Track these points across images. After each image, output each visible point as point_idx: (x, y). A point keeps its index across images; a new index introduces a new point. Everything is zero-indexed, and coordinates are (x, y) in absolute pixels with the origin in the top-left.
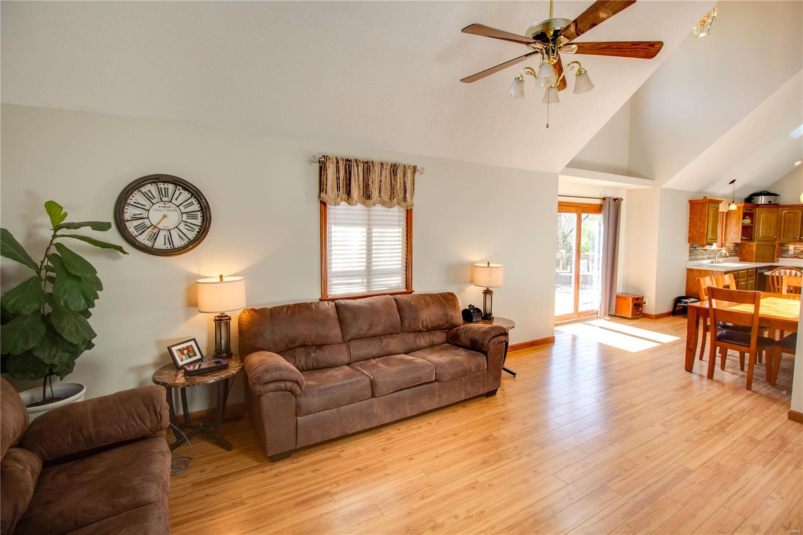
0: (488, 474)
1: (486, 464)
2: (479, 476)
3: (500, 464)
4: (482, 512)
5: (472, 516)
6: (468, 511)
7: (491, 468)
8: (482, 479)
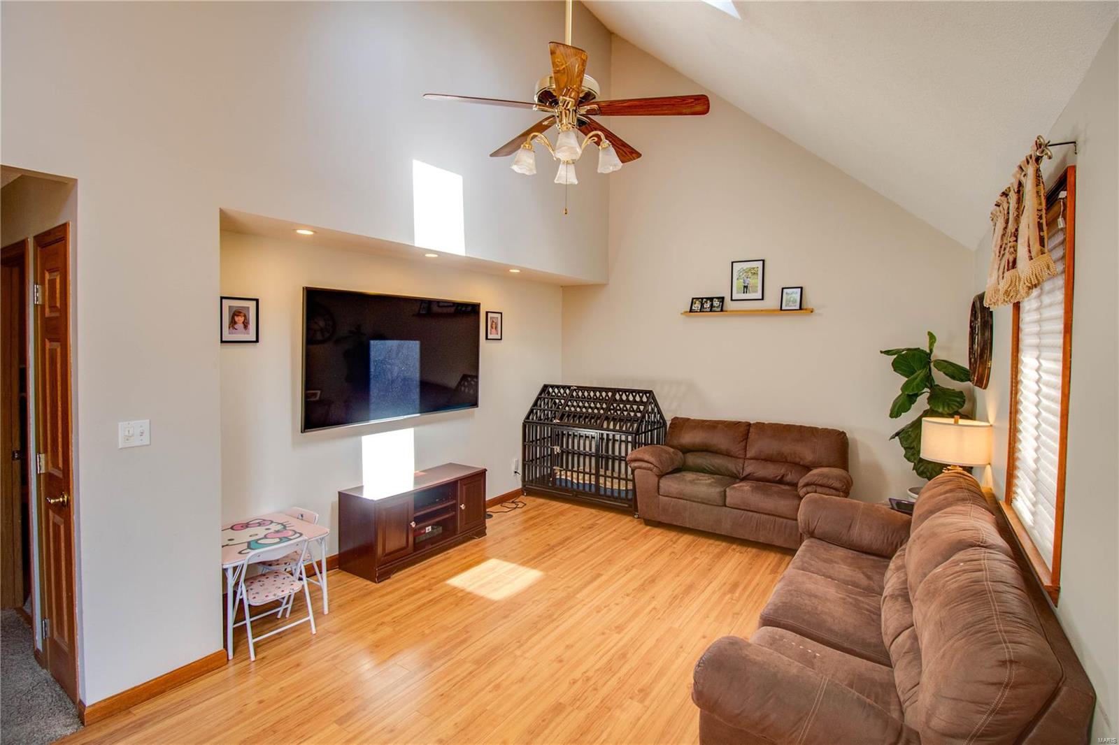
0: (612, 644)
1: (622, 654)
2: (620, 640)
3: (605, 659)
4: (598, 612)
5: (605, 607)
6: (610, 610)
7: (613, 651)
8: (616, 637)
